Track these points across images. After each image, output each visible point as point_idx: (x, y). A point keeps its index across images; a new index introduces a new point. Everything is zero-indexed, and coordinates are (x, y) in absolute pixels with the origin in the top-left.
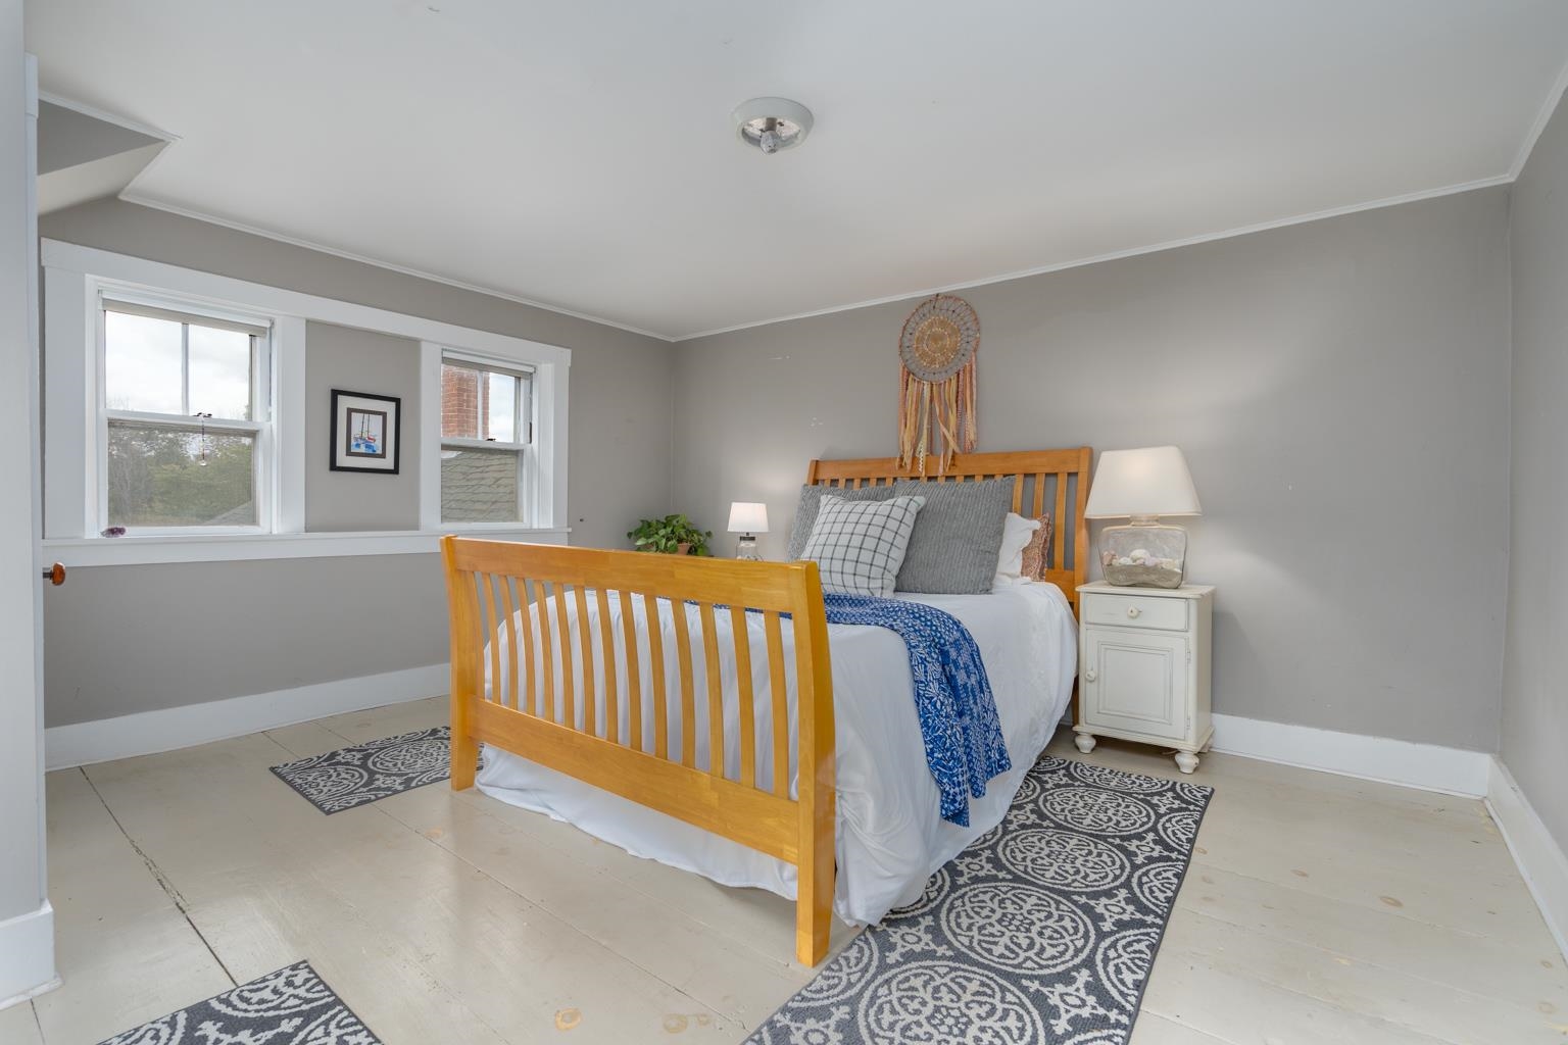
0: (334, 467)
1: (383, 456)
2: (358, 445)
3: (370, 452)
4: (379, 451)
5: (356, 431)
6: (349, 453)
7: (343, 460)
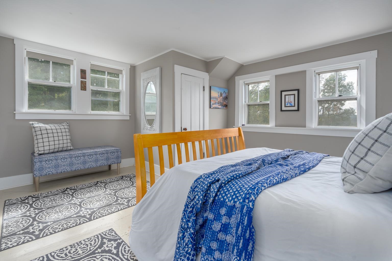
0: (281, 110)
1: (294, 106)
2: (288, 104)
3: (291, 105)
4: (293, 105)
5: (287, 100)
6: (285, 106)
7: (284, 108)
